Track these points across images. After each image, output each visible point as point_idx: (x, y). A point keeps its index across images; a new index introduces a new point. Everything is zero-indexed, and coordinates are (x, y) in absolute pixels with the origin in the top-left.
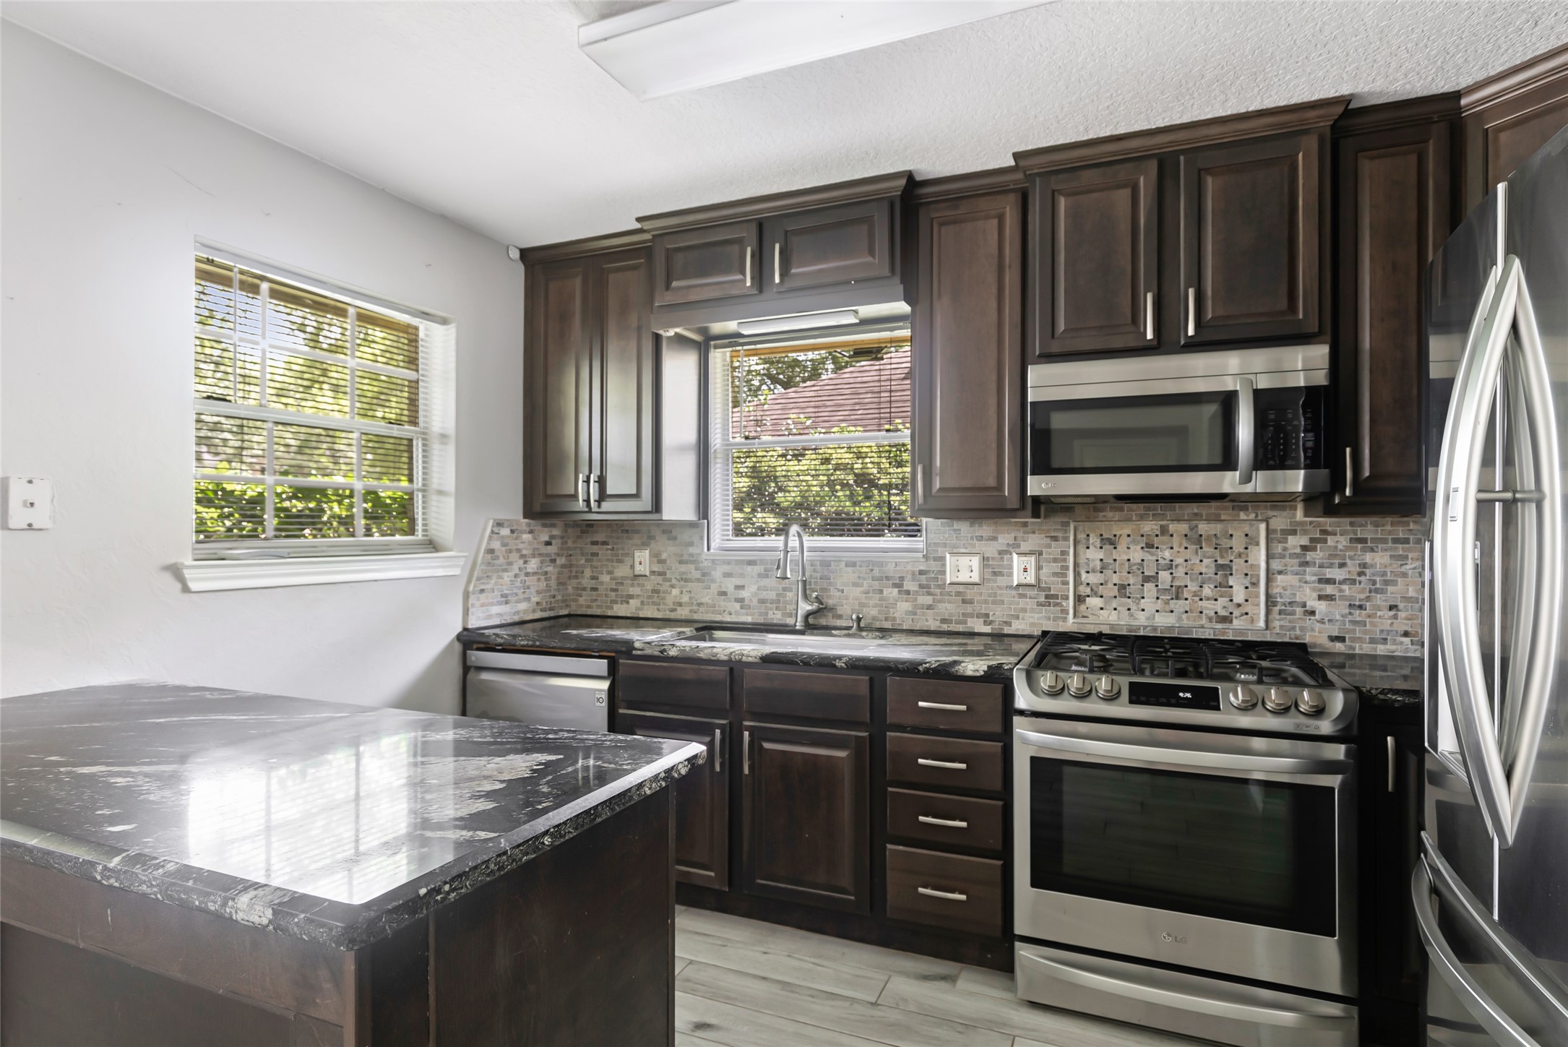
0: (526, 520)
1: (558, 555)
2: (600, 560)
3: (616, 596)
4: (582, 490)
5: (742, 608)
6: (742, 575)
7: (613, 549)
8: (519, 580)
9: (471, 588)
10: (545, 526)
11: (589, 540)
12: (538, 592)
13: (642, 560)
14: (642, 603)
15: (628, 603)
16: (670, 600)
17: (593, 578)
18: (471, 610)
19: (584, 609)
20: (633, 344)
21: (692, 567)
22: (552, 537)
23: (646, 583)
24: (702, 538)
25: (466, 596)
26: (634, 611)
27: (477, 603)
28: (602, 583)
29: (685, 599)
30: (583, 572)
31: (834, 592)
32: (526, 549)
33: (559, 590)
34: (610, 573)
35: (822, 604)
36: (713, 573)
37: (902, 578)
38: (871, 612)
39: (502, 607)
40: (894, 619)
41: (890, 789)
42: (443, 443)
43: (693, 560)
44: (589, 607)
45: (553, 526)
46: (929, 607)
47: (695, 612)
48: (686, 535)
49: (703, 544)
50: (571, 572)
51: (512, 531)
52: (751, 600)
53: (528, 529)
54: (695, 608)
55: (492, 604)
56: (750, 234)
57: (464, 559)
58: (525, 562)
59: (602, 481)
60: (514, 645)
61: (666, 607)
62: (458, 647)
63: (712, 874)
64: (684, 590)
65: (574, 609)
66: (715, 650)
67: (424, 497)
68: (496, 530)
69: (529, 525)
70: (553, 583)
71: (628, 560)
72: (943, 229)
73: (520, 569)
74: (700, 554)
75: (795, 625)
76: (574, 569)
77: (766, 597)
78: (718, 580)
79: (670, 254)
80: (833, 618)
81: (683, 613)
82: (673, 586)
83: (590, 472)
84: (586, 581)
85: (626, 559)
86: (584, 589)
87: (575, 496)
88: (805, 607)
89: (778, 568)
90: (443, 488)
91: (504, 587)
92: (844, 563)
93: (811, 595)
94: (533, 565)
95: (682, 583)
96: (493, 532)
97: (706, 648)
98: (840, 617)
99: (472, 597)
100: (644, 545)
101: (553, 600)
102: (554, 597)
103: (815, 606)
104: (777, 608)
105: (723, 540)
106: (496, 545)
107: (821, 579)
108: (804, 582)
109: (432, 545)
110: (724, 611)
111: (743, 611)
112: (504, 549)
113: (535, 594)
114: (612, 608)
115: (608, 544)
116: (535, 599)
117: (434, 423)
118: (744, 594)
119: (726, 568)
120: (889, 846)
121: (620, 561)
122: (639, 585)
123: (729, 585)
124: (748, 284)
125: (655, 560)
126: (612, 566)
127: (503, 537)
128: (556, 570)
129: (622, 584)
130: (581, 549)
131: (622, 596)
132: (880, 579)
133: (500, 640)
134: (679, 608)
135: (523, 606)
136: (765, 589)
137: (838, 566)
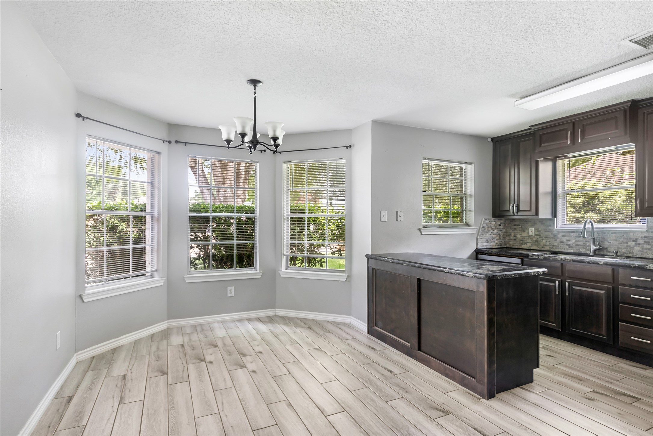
0: (493, 218)
1: (503, 229)
2: (517, 231)
3: (523, 242)
4: (512, 208)
5: (569, 247)
6: (569, 236)
7: (521, 227)
8: (491, 236)
9: (478, 237)
10: (499, 220)
11: (513, 224)
12: (497, 240)
13: (532, 231)
14: (532, 245)
15: (527, 244)
16: (542, 244)
17: (514, 236)
18: (478, 244)
19: (511, 246)
20: (529, 164)
21: (550, 233)
22: (501, 223)
23: (533, 238)
24: (554, 224)
25: (477, 239)
26: (529, 247)
27: (480, 242)
28: (518, 238)
29: (548, 244)
30: (511, 234)
31: (606, 243)
32: (493, 227)
33: (503, 240)
34: (520, 235)
35: (601, 247)
36: (558, 235)
37: (636, 239)
38: (623, 250)
39: (487, 243)
40: (633, 253)
41: (620, 304)
42: (471, 197)
43: (550, 231)
44: (513, 245)
45: (501, 220)
46: (649, 249)
47: (551, 248)
48: (548, 223)
49: (554, 226)
50: (507, 234)
51: (489, 221)
52: (573, 245)
53: (494, 221)
54: (551, 247)
55: (484, 242)
56: (570, 127)
57: (476, 229)
58: (493, 231)
59: (518, 206)
60: (492, 254)
61: (541, 246)
62: (475, 253)
63: (556, 325)
64: (547, 241)
65: (508, 246)
66: (556, 257)
67: (465, 212)
68: (485, 221)
69: (494, 219)
70: (501, 237)
71: (527, 231)
72: (649, 116)
73: (492, 233)
74: (553, 229)
75: (590, 254)
76: (508, 233)
77: (579, 244)
78: (560, 238)
79: (541, 136)
80: (606, 252)
81: (547, 248)
82: (543, 239)
83: (514, 203)
84: (512, 237)
85: (526, 230)
86: (512, 240)
87: (509, 211)
88: (594, 248)
89: (582, 233)
90: (471, 210)
91: (487, 238)
92: (611, 233)
93: (596, 243)
94: (495, 231)
95: (546, 238)
96: (484, 222)
97: (553, 257)
98: (609, 252)
99: (479, 240)
100: (532, 226)
101: (501, 242)
102: (502, 242)
103: (598, 247)
104: (583, 248)
105: (563, 224)
106: (485, 225)
107: (601, 238)
108: (594, 239)
109: (467, 225)
110: (562, 248)
111: (570, 248)
112: (487, 226)
113: (496, 240)
114: (521, 246)
115: (520, 226)
116: (496, 242)
117: (468, 192)
118: (570, 243)
119: (563, 234)
120: (620, 323)
121: (524, 231)
122: (530, 239)
123: (564, 239)
124: (569, 143)
125: (537, 231)
126: (521, 232)
127: (487, 223)
128: (502, 233)
129: (525, 238)
130: (510, 227)
131: (525, 242)
132: (627, 239)
133: (487, 252)
134: (545, 247)
135: (492, 244)
136: (578, 241)
137: (609, 234)
